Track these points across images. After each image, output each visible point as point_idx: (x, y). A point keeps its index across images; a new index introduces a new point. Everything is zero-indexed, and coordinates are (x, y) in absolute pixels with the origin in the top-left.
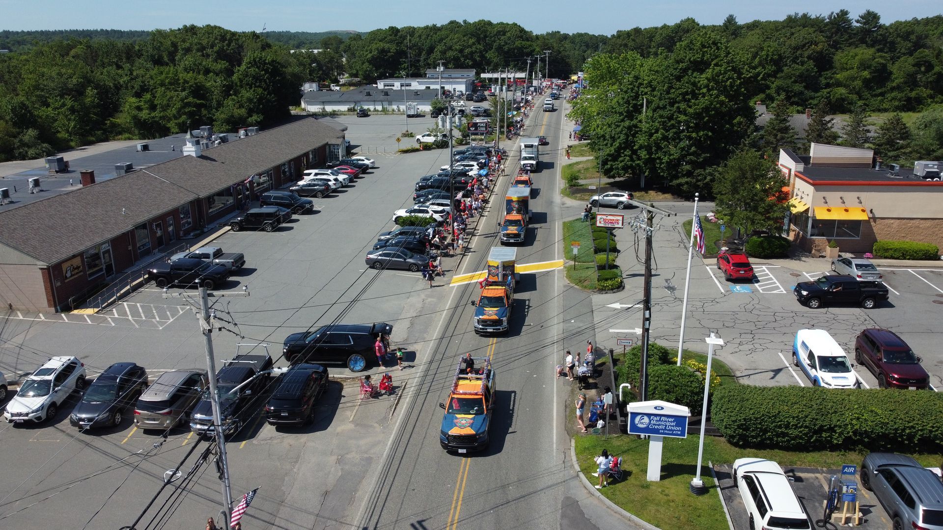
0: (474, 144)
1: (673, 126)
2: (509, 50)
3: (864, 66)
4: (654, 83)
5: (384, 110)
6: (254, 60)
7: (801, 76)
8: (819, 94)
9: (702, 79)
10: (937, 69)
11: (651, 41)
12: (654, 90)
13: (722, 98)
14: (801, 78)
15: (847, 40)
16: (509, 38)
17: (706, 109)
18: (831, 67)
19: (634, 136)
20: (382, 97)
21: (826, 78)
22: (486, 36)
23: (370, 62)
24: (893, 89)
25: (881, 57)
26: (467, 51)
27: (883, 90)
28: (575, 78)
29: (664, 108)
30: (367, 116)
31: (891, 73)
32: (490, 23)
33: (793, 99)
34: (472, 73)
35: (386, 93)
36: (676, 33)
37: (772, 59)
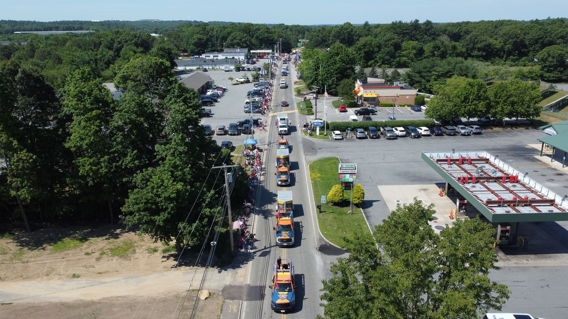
0: (261, 81)
1: (329, 73)
2: (262, 38)
3: (414, 48)
4: (323, 60)
5: (213, 68)
6: (161, 48)
7: (388, 52)
8: (396, 60)
9: (337, 58)
10: (442, 49)
11: (330, 33)
12: (323, 62)
13: (344, 64)
14: (388, 53)
15: (419, 33)
16: (262, 32)
17: (339, 68)
18: (401, 49)
19: (318, 76)
20: (211, 63)
21: (398, 53)
22: (250, 31)
23: (193, 45)
24: (425, 58)
25: (420, 44)
26: (243, 40)
27: (421, 58)
28: (294, 51)
29: (326, 67)
30: (207, 71)
31: (424, 51)
32: (252, 25)
33: (385, 62)
34: (246, 50)
35: (213, 61)
36: (341, 30)
37: (377, 46)
